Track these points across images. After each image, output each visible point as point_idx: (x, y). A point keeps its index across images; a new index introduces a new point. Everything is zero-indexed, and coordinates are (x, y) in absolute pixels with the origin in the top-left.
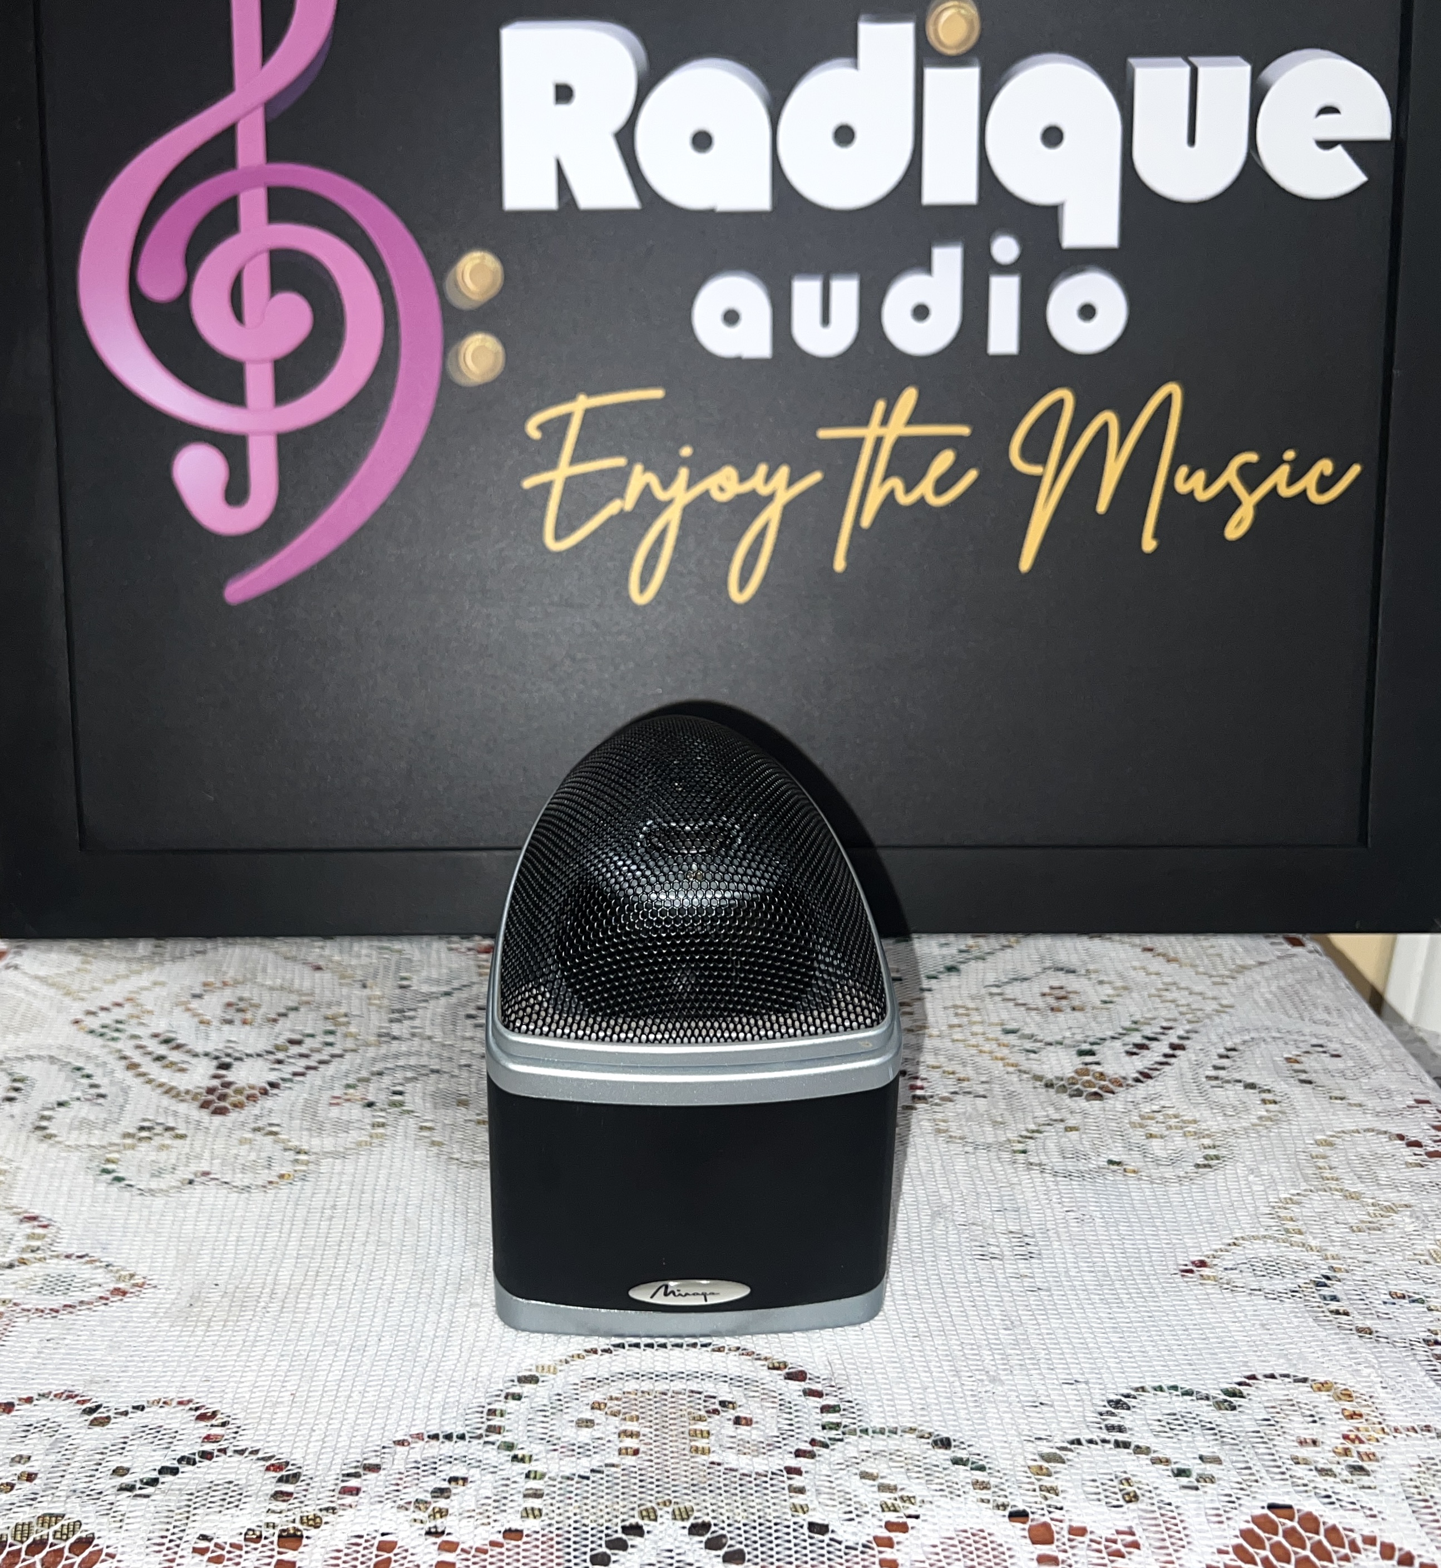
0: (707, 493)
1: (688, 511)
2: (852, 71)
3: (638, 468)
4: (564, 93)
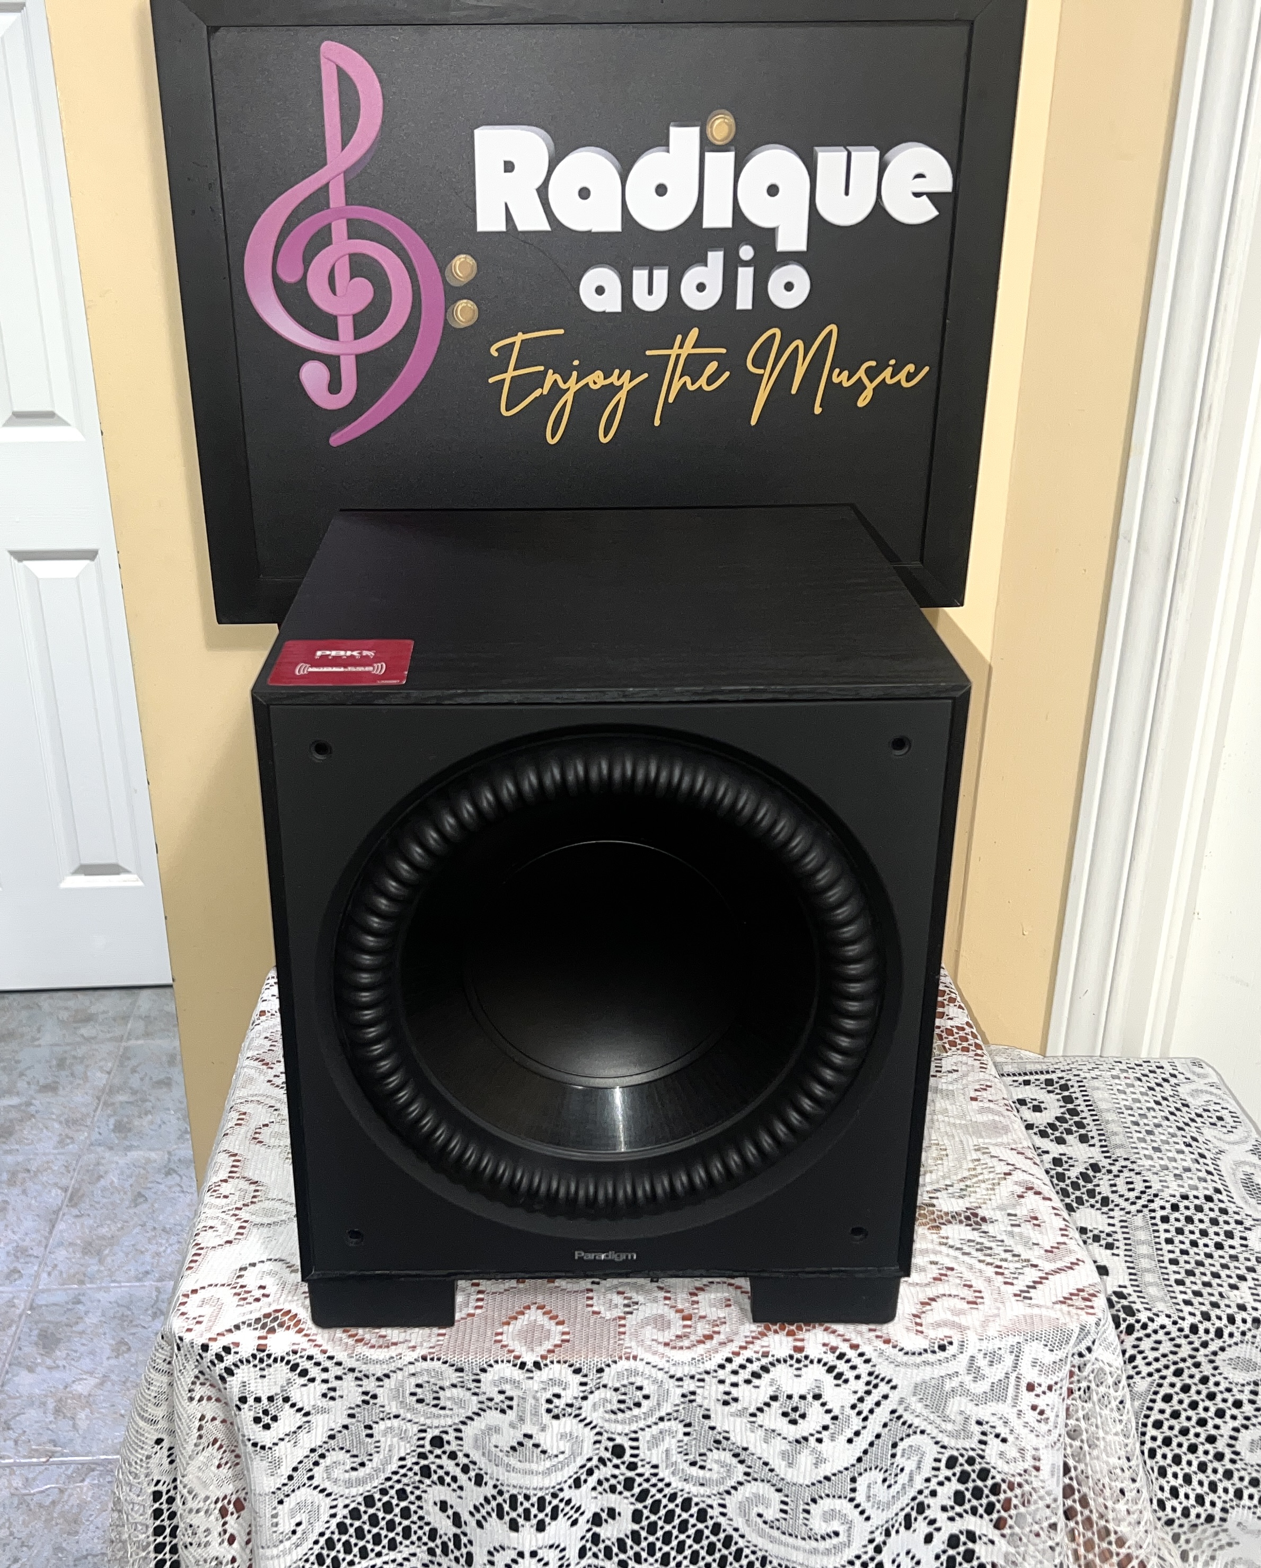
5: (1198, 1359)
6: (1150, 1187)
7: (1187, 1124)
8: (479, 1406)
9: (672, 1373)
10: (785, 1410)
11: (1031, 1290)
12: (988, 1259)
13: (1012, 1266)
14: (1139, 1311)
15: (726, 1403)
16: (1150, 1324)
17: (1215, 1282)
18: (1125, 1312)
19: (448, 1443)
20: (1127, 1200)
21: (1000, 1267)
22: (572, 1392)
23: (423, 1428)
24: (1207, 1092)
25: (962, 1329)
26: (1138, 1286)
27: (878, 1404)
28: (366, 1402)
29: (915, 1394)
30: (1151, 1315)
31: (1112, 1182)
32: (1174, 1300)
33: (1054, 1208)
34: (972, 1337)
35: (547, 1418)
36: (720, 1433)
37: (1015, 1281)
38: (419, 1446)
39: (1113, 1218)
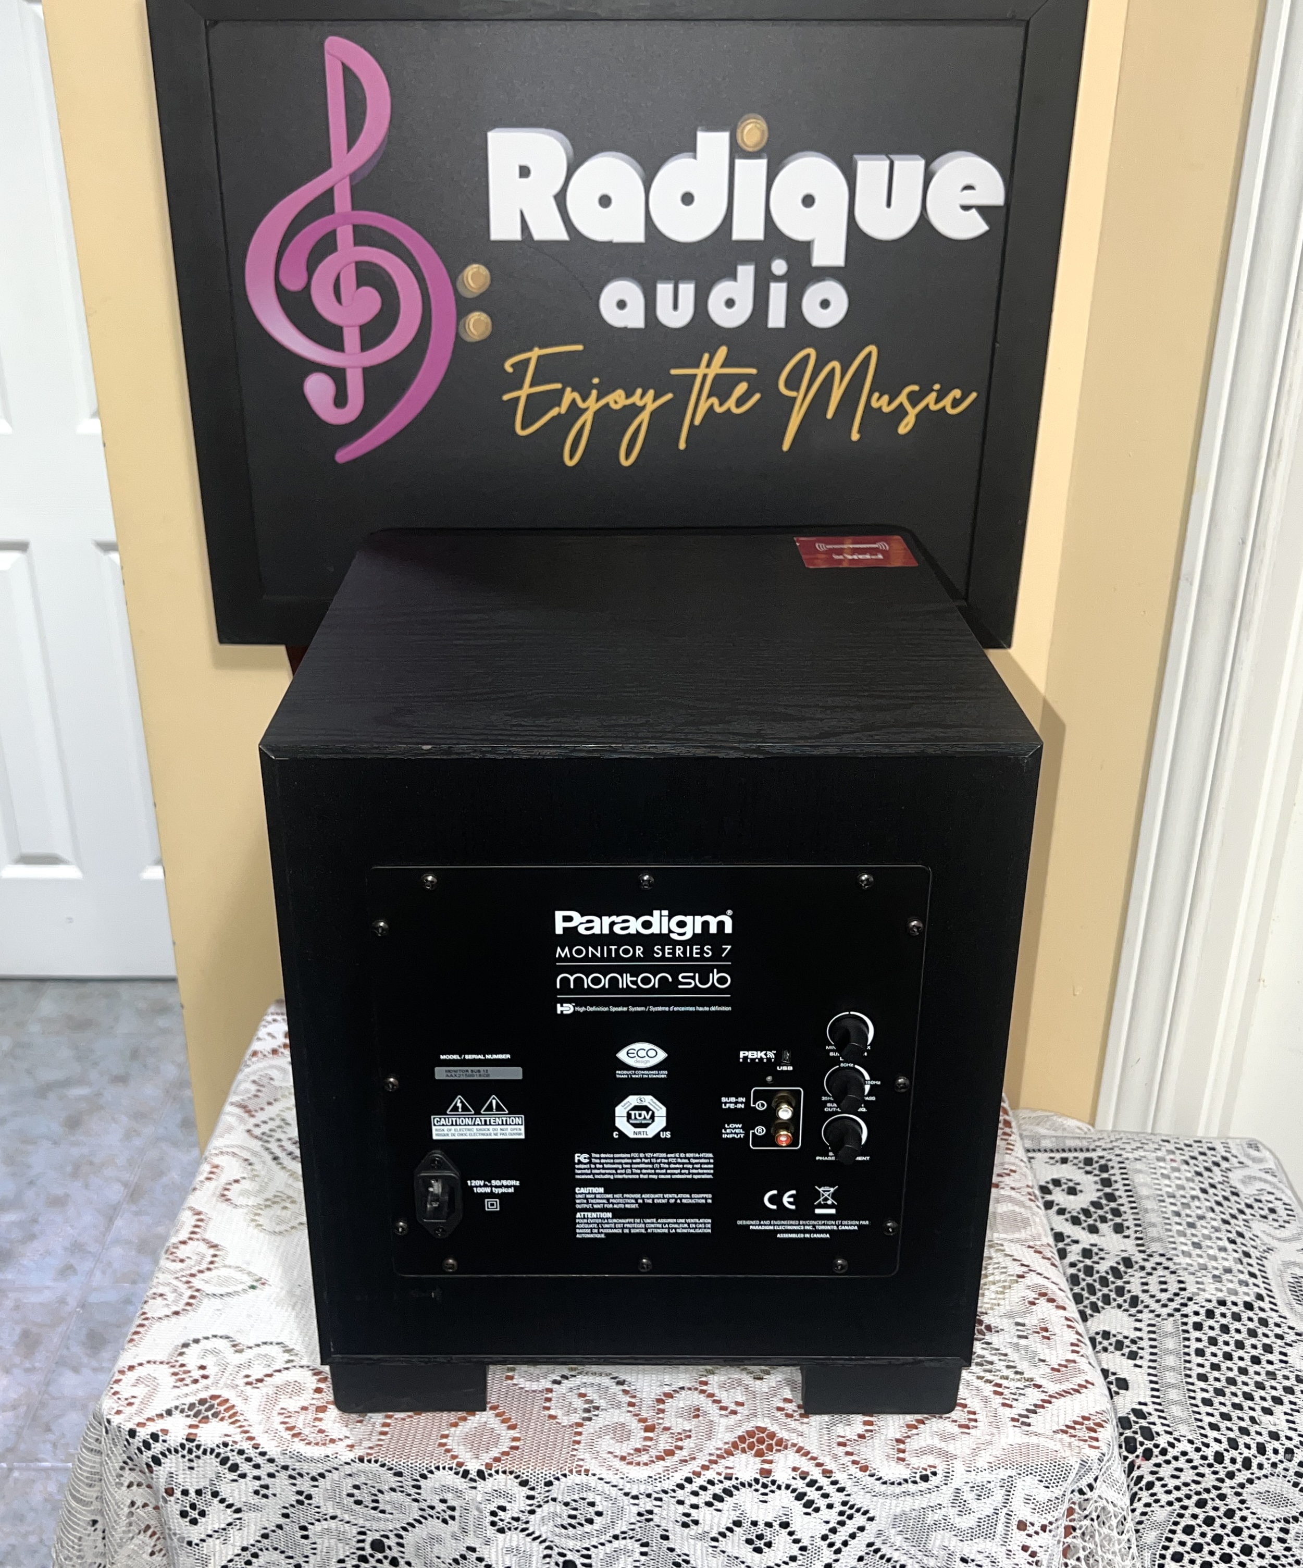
0: (607, 405)
1: (596, 413)
2: (693, 160)
3: (569, 390)
4: (524, 172)
5: (1224, 1491)
6: (1184, 1289)
7: (1234, 1217)
8: (421, 1513)
9: (627, 1490)
10: (749, 1537)
11: (1031, 1415)
12: (988, 1376)
13: (1013, 1384)
14: (1158, 1434)
15: (685, 1525)
16: (1170, 1449)
17: (1247, 1404)
18: (1142, 1435)
19: (390, 1548)
20: (1158, 1301)
21: (1000, 1386)
22: (517, 1506)
23: (363, 1530)
24: (1261, 1179)
25: (948, 1457)
26: (1160, 1404)
27: (853, 1536)
28: (300, 1502)
29: (894, 1526)
30: (1172, 1440)
31: (1144, 1280)
32: (1199, 1424)
33: (1067, 1319)
34: (959, 1468)
35: (491, 1531)
36: (679, 1556)
37: (1014, 1404)
38: (358, 1549)
39: (1140, 1321)
